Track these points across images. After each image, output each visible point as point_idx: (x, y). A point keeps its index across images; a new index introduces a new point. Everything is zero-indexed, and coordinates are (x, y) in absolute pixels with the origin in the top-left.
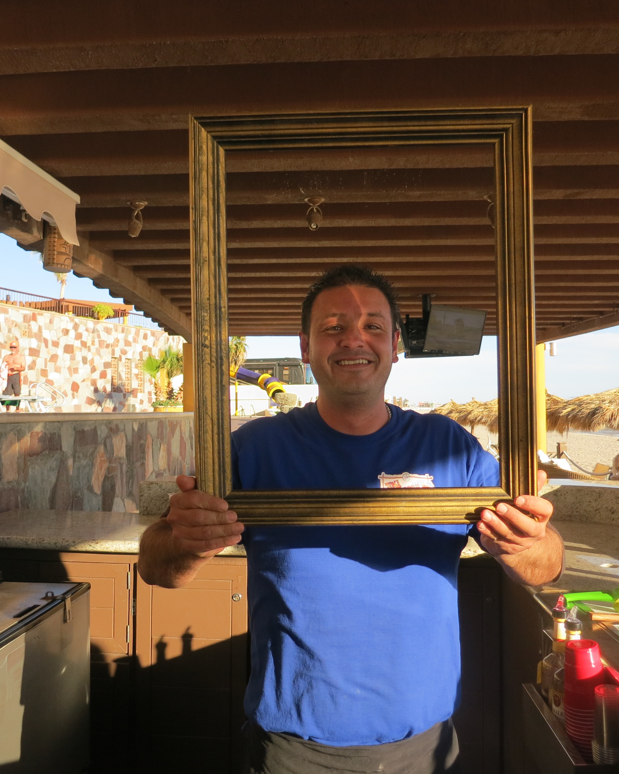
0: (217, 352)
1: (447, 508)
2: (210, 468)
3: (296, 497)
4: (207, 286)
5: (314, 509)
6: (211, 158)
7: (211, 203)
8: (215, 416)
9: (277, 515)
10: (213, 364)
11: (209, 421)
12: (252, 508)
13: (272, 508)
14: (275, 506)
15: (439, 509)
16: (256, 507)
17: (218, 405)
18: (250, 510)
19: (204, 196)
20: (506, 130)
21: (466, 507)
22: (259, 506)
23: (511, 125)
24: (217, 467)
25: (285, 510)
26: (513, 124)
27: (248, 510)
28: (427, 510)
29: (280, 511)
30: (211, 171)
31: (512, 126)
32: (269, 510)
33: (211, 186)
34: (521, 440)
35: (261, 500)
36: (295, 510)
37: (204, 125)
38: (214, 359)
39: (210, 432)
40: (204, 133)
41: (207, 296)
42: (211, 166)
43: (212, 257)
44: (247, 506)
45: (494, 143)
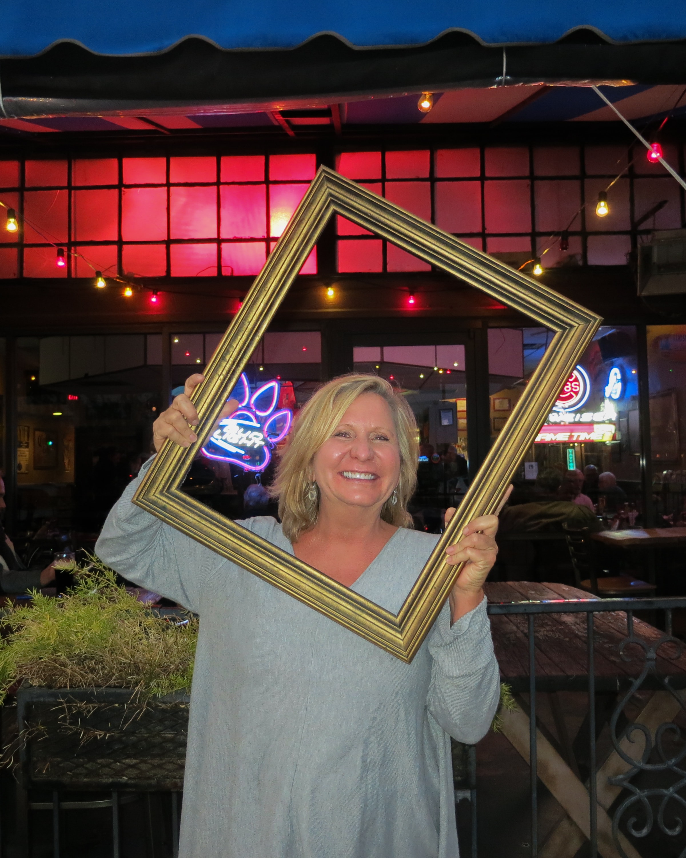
1: (343, 607)
3: (225, 525)
5: (234, 543)
9: (201, 531)
12: (184, 513)
13: (200, 522)
14: (204, 522)
15: (335, 604)
16: (188, 513)
18: (182, 513)
20: (572, 326)
21: (358, 616)
22: (190, 515)
23: (577, 325)
25: (210, 530)
26: (580, 325)
27: (179, 512)
28: (325, 599)
29: (205, 528)
31: (578, 327)
32: (197, 522)
34: (435, 588)
35: (196, 511)
36: (218, 535)
44: (181, 509)
45: (556, 331)
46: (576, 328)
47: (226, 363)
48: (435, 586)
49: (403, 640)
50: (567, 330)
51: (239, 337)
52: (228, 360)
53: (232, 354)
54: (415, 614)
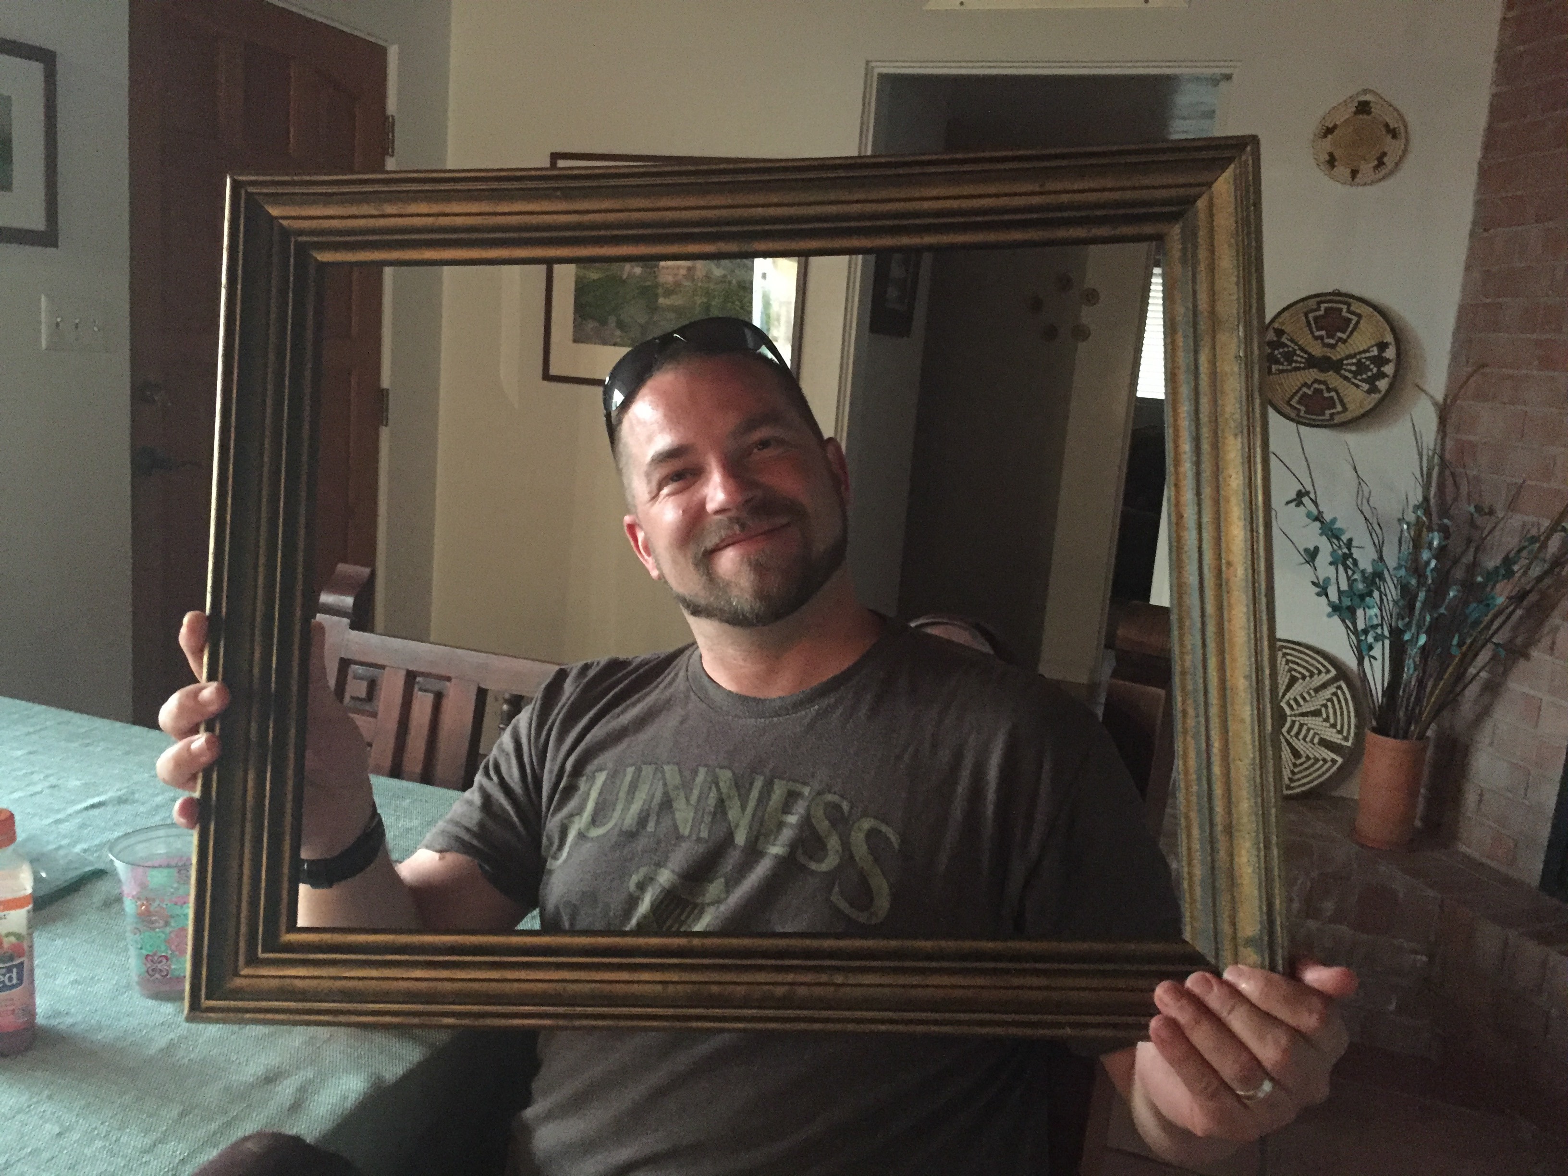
46: (281, 221)
47: (796, 988)
48: (1037, 189)
49: (1209, 185)
50: (300, 239)
51: (715, 989)
52: (787, 988)
53: (766, 984)
54: (1129, 195)
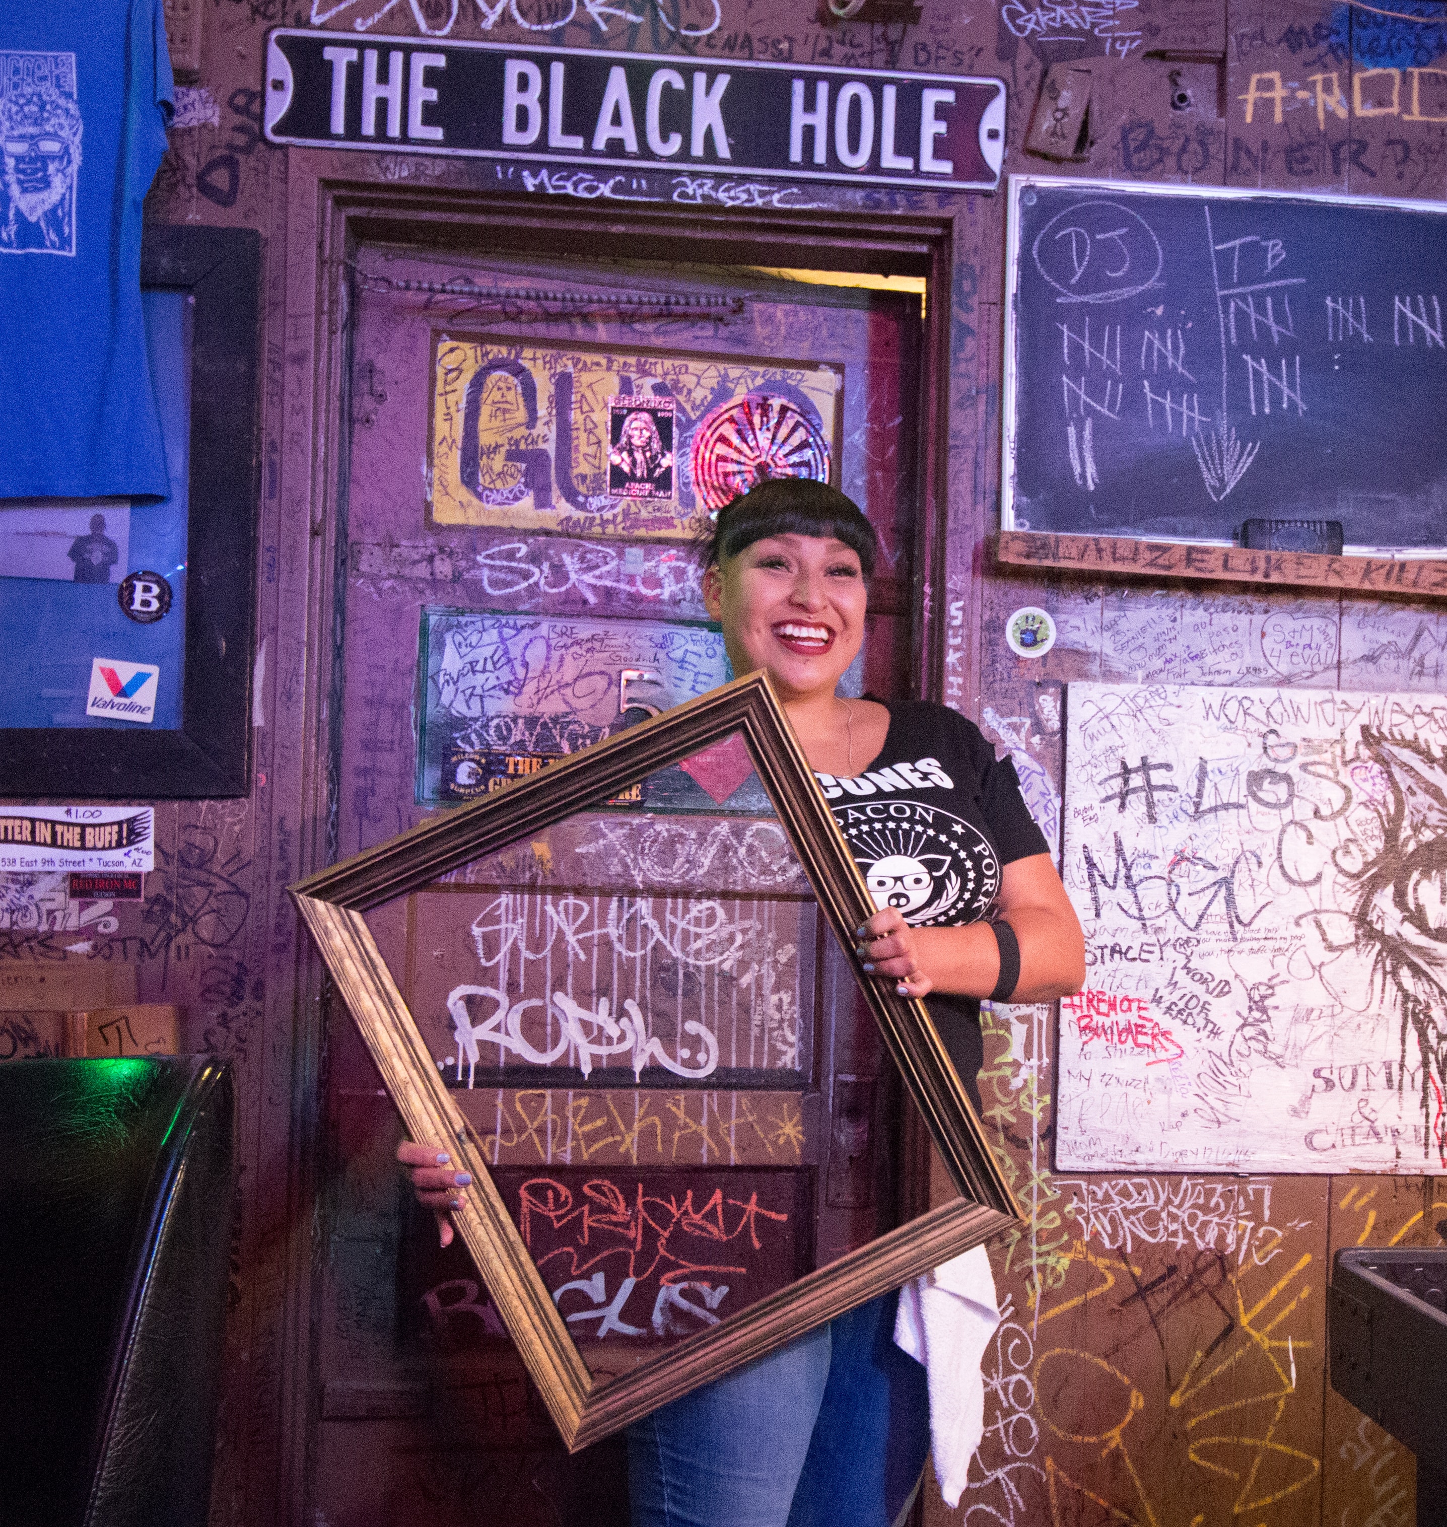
0: (482, 1201)
2: (549, 1366)
4: (425, 1118)
6: (346, 936)
7: (376, 999)
8: (522, 1291)
10: (487, 1221)
11: (516, 1302)
17: (519, 1275)
19: (363, 994)
24: (557, 1361)
30: (355, 952)
33: (364, 974)
37: (317, 894)
38: (483, 1213)
39: (525, 1317)
40: (320, 905)
41: (433, 1132)
42: (351, 946)
43: (414, 1073)
